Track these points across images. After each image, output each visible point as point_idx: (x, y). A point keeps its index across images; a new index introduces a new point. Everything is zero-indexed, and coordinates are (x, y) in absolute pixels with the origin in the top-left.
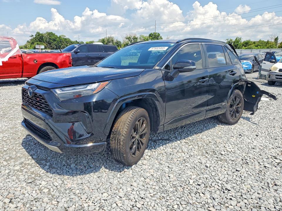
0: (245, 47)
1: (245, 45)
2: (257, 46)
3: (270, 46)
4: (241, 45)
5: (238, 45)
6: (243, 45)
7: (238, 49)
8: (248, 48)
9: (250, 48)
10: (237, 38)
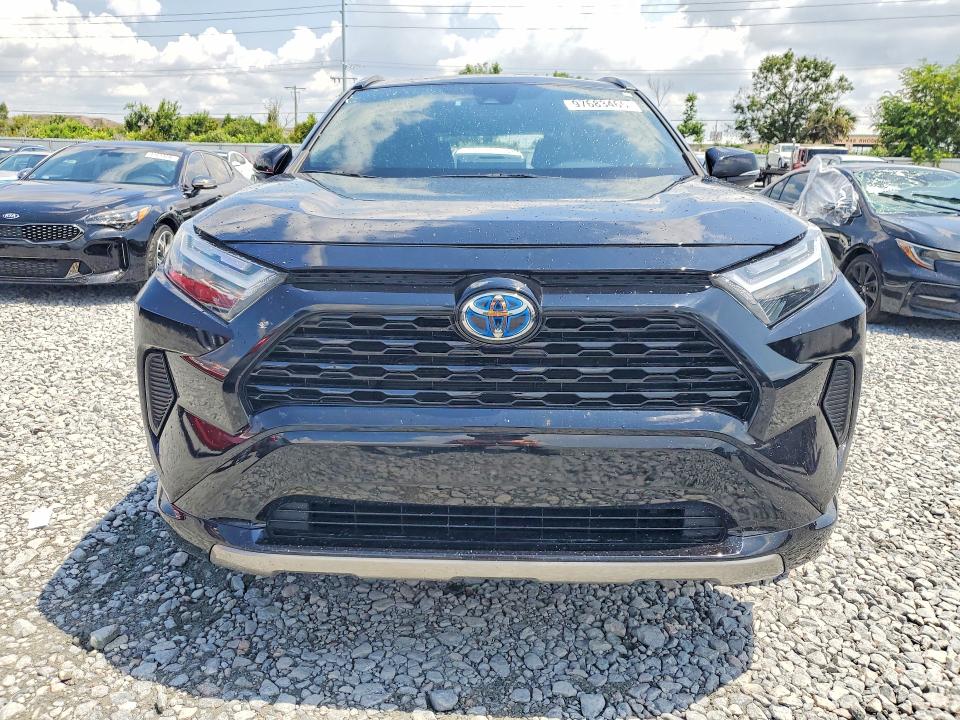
0: (197, 133)
1: (195, 127)
2: (234, 134)
3: (272, 136)
4: (184, 128)
5: (170, 126)
6: (189, 128)
7: (175, 139)
8: (208, 140)
9: (215, 140)
10: (163, 104)
